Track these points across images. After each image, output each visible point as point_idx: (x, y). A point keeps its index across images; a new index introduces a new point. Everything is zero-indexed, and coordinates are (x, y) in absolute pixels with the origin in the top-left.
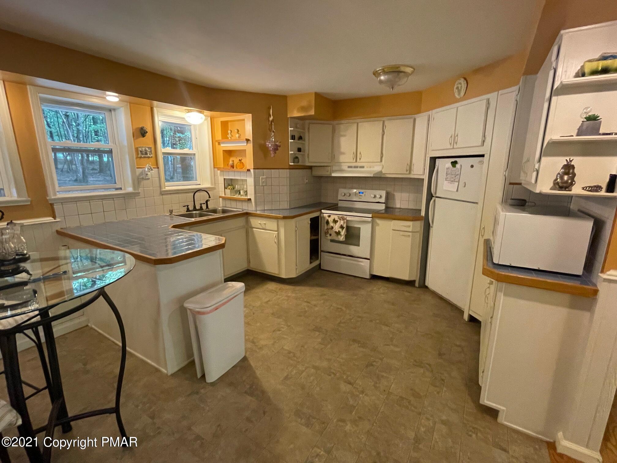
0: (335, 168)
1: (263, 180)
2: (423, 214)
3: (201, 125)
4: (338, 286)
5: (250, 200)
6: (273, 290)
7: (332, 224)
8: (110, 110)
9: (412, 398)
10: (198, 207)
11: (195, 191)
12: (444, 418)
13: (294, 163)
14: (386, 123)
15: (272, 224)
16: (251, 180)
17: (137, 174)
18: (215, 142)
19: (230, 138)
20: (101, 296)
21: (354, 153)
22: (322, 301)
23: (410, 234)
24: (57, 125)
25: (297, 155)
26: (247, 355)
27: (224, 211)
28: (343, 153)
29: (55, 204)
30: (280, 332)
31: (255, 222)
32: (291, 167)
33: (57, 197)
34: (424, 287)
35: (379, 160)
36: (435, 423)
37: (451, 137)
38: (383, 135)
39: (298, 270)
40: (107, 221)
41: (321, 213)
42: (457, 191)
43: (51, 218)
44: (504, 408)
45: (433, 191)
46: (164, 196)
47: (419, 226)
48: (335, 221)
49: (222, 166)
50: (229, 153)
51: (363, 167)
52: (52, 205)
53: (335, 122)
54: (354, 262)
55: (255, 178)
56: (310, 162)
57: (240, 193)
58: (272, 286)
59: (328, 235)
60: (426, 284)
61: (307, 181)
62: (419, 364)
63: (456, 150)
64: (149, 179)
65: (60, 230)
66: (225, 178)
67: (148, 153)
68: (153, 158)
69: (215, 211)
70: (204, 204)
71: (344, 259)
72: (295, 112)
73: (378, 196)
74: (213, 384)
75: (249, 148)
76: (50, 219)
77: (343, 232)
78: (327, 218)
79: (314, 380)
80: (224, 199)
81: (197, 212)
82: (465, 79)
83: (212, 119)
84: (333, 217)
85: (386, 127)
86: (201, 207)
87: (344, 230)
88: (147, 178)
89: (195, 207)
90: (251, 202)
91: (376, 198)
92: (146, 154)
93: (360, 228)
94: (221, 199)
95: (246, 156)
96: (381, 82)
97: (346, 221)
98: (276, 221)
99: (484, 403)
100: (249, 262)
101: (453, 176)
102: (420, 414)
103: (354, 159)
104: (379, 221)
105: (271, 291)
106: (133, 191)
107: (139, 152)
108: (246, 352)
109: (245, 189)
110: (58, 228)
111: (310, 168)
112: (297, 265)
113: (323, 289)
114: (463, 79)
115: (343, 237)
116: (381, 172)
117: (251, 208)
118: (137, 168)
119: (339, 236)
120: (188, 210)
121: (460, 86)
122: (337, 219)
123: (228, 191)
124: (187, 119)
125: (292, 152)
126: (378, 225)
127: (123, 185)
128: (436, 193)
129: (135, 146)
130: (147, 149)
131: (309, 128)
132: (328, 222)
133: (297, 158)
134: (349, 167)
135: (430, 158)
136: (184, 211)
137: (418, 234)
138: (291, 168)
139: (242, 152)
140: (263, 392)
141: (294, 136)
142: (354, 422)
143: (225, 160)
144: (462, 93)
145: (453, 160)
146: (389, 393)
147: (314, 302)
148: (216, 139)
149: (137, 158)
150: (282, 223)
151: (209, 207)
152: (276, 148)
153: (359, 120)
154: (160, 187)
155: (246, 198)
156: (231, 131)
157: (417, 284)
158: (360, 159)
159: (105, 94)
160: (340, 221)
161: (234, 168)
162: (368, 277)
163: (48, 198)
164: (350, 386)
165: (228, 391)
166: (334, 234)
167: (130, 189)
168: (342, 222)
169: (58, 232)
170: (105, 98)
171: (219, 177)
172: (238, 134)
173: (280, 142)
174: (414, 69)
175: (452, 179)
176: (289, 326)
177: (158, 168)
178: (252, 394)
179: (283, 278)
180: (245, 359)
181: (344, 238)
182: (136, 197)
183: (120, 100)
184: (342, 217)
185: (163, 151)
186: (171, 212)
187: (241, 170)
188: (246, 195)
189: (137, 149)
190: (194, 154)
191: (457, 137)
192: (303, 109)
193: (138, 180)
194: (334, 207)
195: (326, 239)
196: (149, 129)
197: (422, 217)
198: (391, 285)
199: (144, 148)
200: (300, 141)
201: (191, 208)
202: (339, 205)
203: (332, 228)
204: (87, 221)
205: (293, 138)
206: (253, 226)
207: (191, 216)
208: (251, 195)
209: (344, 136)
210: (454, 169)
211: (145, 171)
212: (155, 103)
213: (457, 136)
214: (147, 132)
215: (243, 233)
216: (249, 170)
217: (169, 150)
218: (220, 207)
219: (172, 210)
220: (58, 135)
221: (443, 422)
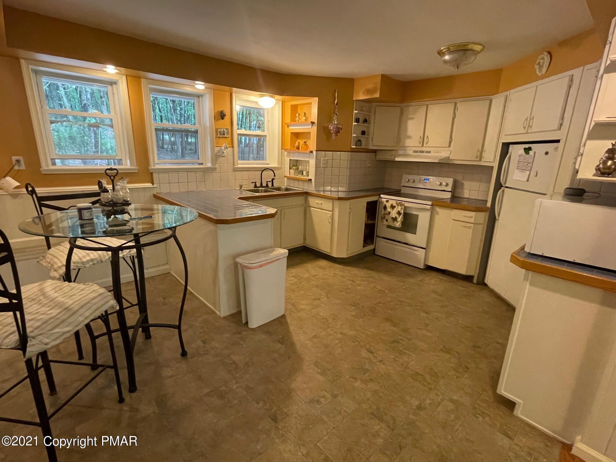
0: (401, 152)
1: (324, 162)
2: (489, 205)
3: (273, 108)
4: (388, 272)
5: (310, 180)
6: (323, 267)
7: (389, 210)
8: (199, 97)
9: (427, 376)
10: (264, 185)
11: (263, 169)
12: (455, 398)
13: (356, 146)
14: (458, 106)
15: (327, 205)
16: (312, 162)
17: (216, 151)
18: (284, 125)
19: (297, 121)
20: (173, 238)
21: (421, 137)
22: (367, 283)
23: (472, 225)
24: (166, 111)
25: (360, 139)
26: (286, 314)
27: (287, 189)
28: (410, 137)
29: (154, 173)
30: (320, 301)
31: (313, 201)
32: (354, 150)
33: (155, 168)
34: (482, 284)
35: (447, 145)
36: (443, 400)
37: (527, 120)
38: (454, 119)
39: (349, 250)
40: (189, 190)
41: (380, 197)
42: (528, 180)
43: (151, 184)
44: (522, 402)
45: (503, 181)
46: (236, 173)
47: (483, 217)
48: (393, 207)
49: (289, 148)
50: (296, 135)
51: (429, 152)
52: (152, 174)
53: (403, 105)
54: (410, 250)
55: (316, 159)
56: (373, 146)
57: (303, 173)
58: (323, 263)
59: (385, 221)
60: (486, 282)
61: (370, 165)
62: (447, 351)
63: (530, 134)
64: (225, 156)
65: (156, 194)
66: (291, 159)
67: (225, 133)
68: (229, 138)
69: (279, 189)
70: (270, 182)
71: (400, 247)
72: (361, 94)
73: (444, 184)
74: (253, 330)
75: (314, 130)
76: (149, 185)
77: (400, 219)
78: (385, 203)
79: (338, 343)
80: (289, 178)
81: (263, 189)
82: (549, 53)
83: (283, 103)
84: (391, 202)
85: (457, 110)
86: (267, 185)
87: (401, 216)
88: (223, 155)
89: (261, 184)
90: (312, 182)
91: (442, 186)
92: (224, 134)
93: (418, 215)
94: (286, 178)
95: (310, 138)
96: (445, 62)
97: (403, 207)
98: (331, 201)
99: (501, 392)
100: (305, 239)
101: (525, 164)
102: (431, 389)
103: (420, 143)
104: (438, 209)
105: (321, 267)
106: (212, 167)
107: (218, 133)
108: (285, 311)
109: (307, 170)
110: (155, 193)
111: (375, 151)
112: (348, 246)
113: (371, 272)
114: (546, 54)
115: (399, 223)
116: (448, 158)
117: (311, 188)
118: (216, 146)
119: (396, 222)
120: (256, 186)
121: (542, 61)
122: (394, 204)
123: (292, 171)
124: (260, 103)
125: (355, 135)
126: (438, 213)
127: (204, 161)
128: (505, 183)
129: (215, 127)
130: (225, 130)
131: (375, 111)
132: (385, 208)
133: (360, 141)
134: (415, 152)
135: (503, 143)
136: (252, 187)
137: (481, 226)
138: (352, 151)
139: (306, 135)
140: (292, 344)
141: (359, 119)
142: (364, 382)
143: (293, 143)
144: (544, 70)
145: (527, 146)
146: (406, 368)
147: (358, 282)
148: (286, 122)
149: (216, 137)
150: (337, 203)
151: (274, 185)
152: (338, 131)
153: (427, 103)
154: (234, 164)
155: (308, 178)
156: (299, 114)
157: (475, 281)
158: (427, 143)
159: (195, 83)
160: (398, 207)
161: (299, 149)
162: (422, 266)
163: (149, 168)
164: (371, 354)
165: (264, 337)
166: (390, 220)
167: (209, 165)
168: (399, 208)
169: (155, 196)
170: (194, 86)
171: (286, 157)
172: (305, 117)
173: (342, 125)
174: (484, 47)
175: (524, 168)
176: (329, 298)
177: (233, 147)
178: (282, 343)
179: (334, 257)
180: (283, 316)
181: (401, 224)
182: (213, 172)
183: (206, 88)
184: (399, 203)
185: (238, 133)
186: (241, 186)
187: (305, 152)
188: (308, 175)
189: (217, 130)
190: (266, 136)
191: (532, 121)
192: (368, 92)
193: (216, 157)
194: (397, 193)
195: (383, 224)
196: (227, 113)
197: (488, 208)
198: (445, 278)
199: (222, 129)
200: (366, 124)
201: (258, 185)
202: (402, 192)
203: (389, 213)
204: (175, 189)
205: (357, 120)
206: (311, 205)
207: (257, 191)
208: (312, 176)
209: (412, 119)
210: (527, 156)
211: (222, 148)
212: (234, 89)
213: (533, 118)
214: (225, 115)
215: (302, 209)
216: (311, 152)
217: (243, 131)
218: (284, 186)
219: (242, 185)
220: (166, 119)
221: (452, 401)
